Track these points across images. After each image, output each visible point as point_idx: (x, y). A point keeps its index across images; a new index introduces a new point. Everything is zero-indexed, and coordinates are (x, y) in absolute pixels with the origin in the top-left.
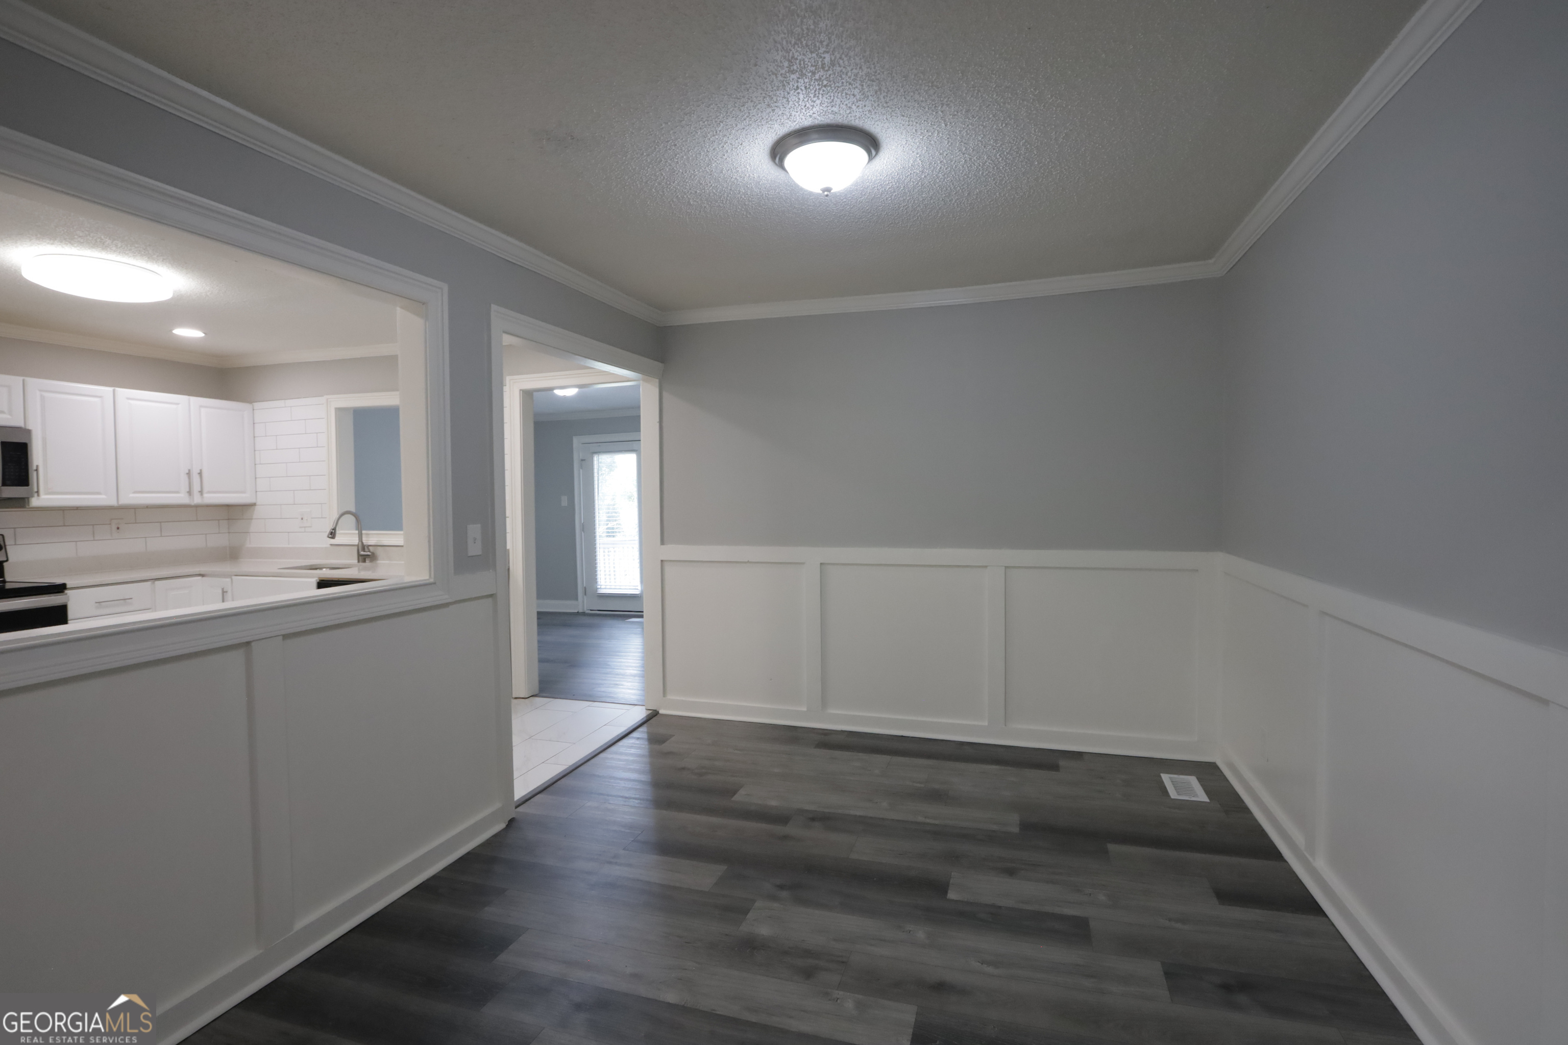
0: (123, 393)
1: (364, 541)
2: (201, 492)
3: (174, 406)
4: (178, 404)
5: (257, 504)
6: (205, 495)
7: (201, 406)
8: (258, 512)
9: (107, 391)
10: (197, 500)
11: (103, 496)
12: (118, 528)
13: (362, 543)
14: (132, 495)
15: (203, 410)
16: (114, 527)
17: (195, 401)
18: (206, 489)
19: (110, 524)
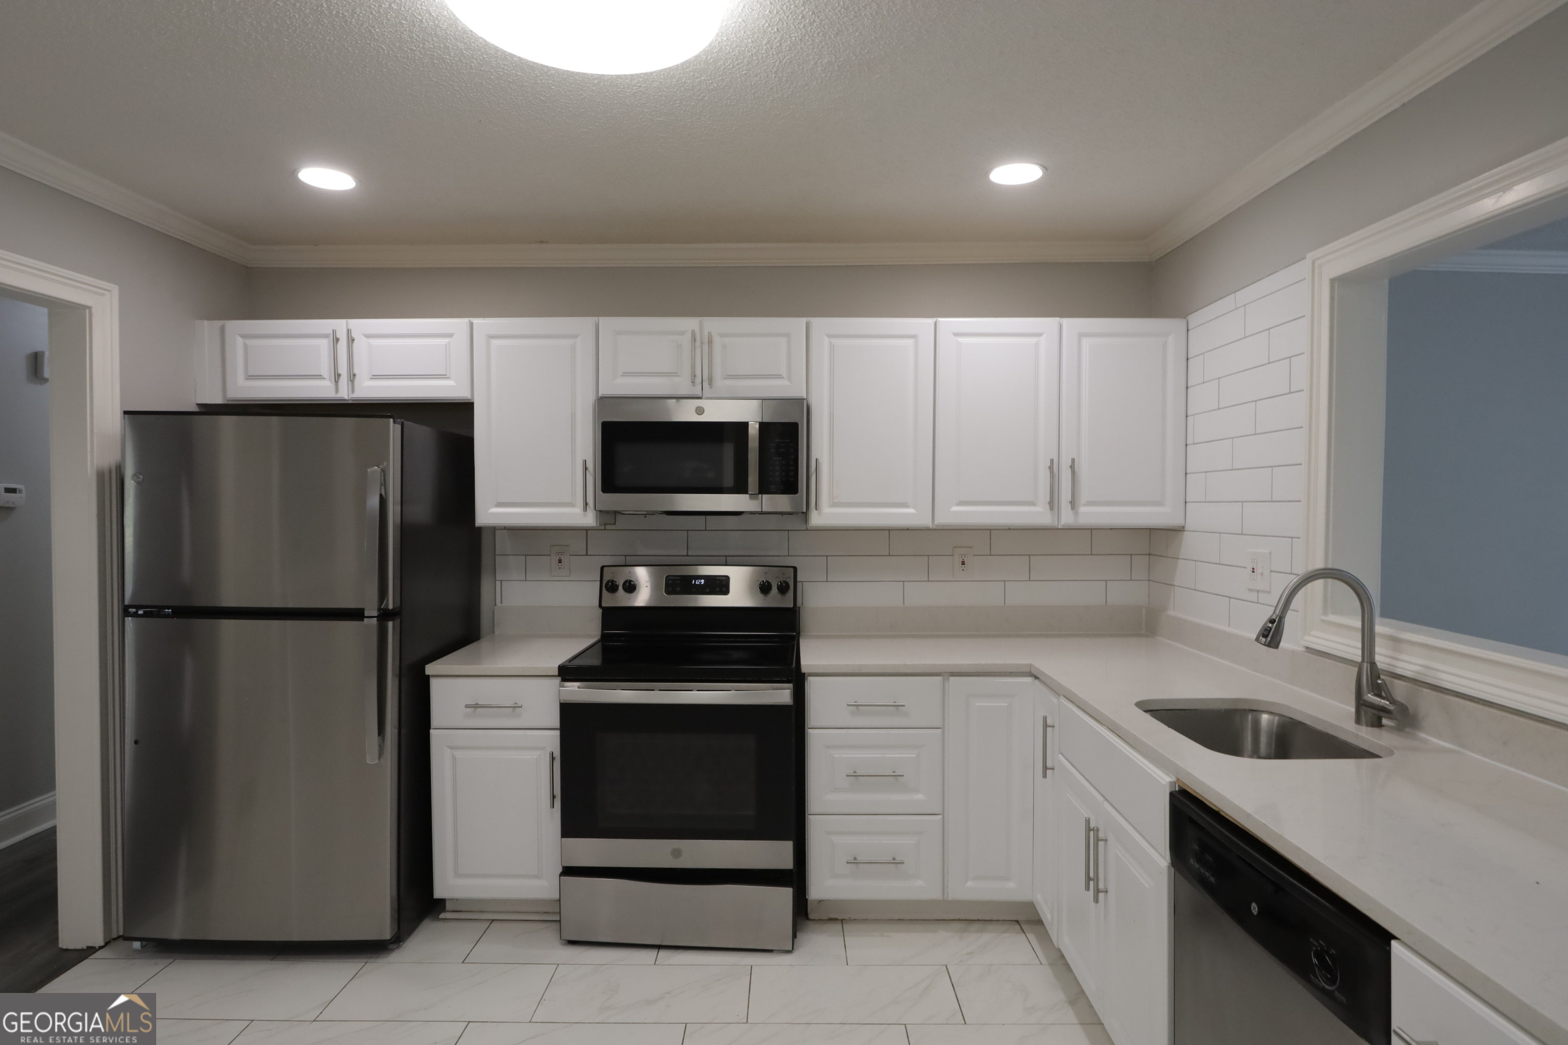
0: (949, 324)
1: (1379, 659)
2: (1073, 504)
3: (1034, 340)
4: (1040, 335)
5: (1186, 528)
6: (1083, 509)
7: (1081, 335)
8: (1190, 545)
9: (926, 323)
10: (1067, 518)
11: (911, 510)
12: (963, 563)
13: (1373, 664)
14: (955, 508)
15: (1085, 341)
16: (958, 560)
17: (1072, 325)
18: (1085, 494)
19: (952, 555)
